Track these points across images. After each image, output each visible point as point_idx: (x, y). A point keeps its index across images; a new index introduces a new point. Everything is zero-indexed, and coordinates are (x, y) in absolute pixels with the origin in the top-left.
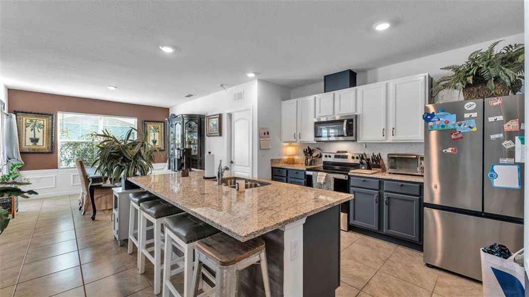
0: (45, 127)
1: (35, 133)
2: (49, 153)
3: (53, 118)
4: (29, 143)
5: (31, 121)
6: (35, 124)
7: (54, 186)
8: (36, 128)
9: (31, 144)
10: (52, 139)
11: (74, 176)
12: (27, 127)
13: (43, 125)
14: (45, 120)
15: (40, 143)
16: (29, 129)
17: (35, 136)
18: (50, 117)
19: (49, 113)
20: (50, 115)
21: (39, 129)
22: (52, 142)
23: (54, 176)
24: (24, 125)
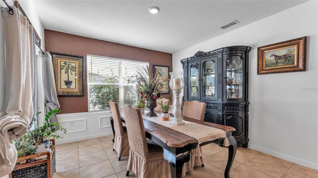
0: (77, 70)
1: (68, 76)
2: (81, 96)
3: (83, 61)
4: (64, 86)
5: (65, 63)
6: (69, 66)
7: (85, 130)
8: (69, 70)
9: (65, 87)
10: (83, 82)
11: (101, 118)
12: (61, 69)
13: (75, 68)
14: (77, 62)
15: (73, 86)
16: (63, 71)
17: (68, 79)
18: (81, 60)
19: (80, 56)
20: (81, 57)
21: (72, 72)
22: (83, 85)
23: (86, 119)
24: (59, 68)
